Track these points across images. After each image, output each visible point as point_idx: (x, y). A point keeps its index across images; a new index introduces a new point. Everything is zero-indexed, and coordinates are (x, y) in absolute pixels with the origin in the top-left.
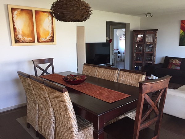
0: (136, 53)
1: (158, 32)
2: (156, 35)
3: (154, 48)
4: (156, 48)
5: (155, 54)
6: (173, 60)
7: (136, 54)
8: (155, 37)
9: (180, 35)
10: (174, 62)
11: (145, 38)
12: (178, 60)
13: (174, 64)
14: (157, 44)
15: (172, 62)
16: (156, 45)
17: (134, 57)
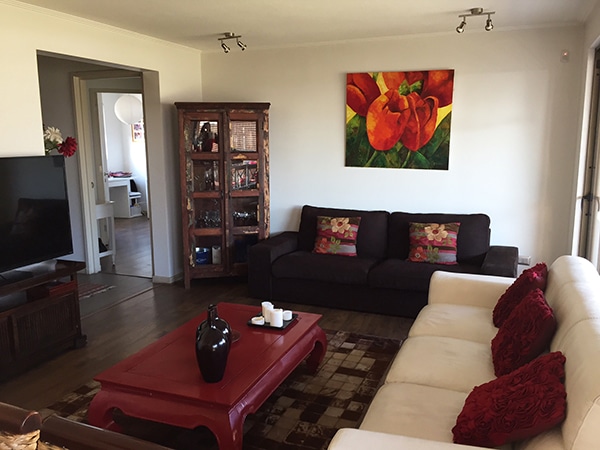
0: (196, 195)
1: (270, 112)
2: (265, 127)
3: (262, 176)
4: (268, 176)
5: (266, 197)
6: (329, 222)
7: (196, 201)
8: (261, 134)
9: (348, 126)
10: (334, 230)
11: (225, 135)
12: (347, 220)
13: (337, 236)
14: (270, 160)
15: (327, 227)
16: (267, 162)
17: (190, 212)
